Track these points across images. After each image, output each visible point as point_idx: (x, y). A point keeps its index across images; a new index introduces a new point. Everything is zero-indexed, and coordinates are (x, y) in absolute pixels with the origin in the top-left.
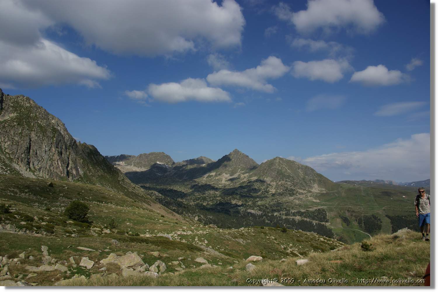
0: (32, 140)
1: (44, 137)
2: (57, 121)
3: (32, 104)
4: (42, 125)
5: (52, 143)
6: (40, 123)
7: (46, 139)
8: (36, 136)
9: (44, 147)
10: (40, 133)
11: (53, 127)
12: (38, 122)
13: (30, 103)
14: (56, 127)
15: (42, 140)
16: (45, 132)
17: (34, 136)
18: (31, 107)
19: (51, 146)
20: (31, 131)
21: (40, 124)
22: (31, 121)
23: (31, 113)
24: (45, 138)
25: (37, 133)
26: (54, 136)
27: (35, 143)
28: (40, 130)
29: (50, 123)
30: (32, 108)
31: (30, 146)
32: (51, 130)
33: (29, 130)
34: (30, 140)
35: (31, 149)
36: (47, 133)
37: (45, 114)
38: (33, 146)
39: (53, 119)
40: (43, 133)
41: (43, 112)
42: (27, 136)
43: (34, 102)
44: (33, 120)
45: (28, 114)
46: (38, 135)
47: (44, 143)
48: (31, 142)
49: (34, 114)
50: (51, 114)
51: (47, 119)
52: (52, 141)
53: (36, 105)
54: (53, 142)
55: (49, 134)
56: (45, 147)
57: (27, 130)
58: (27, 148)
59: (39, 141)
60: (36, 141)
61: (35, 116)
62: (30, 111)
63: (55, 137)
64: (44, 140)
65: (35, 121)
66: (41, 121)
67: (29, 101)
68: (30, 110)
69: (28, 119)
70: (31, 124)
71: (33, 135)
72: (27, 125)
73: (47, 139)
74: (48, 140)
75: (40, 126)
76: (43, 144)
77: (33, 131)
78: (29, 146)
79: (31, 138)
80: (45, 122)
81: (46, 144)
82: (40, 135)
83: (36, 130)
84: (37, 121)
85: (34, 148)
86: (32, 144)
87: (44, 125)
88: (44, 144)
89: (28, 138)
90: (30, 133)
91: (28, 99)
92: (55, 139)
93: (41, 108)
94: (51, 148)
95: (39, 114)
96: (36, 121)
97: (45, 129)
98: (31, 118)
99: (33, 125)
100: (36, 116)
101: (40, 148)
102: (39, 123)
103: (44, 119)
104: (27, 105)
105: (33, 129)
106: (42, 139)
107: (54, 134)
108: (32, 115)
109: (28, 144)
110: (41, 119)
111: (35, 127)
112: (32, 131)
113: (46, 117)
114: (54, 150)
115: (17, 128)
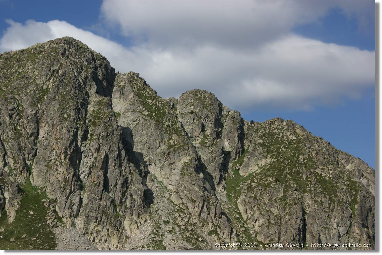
0: (308, 212)
1: (332, 203)
2: (357, 165)
3: (299, 135)
4: (325, 176)
5: (351, 217)
6: (319, 174)
7: (338, 207)
8: (316, 201)
9: (335, 226)
10: (323, 195)
11: (349, 180)
12: (317, 170)
13: (295, 132)
14: (355, 179)
15: (327, 210)
16: (334, 193)
17: (310, 203)
18: (298, 141)
19: (349, 223)
20: (304, 193)
21: (321, 175)
22: (301, 171)
23: (299, 155)
24: (334, 207)
25: (315, 196)
26: (354, 201)
27: (314, 218)
28: (323, 189)
29: (343, 173)
30: (301, 143)
31: (305, 225)
32: (345, 188)
33: (299, 191)
34: (304, 213)
35: (308, 231)
36: (338, 194)
37: (330, 152)
38: (311, 224)
39: (347, 162)
40: (329, 194)
41: (324, 150)
42: (295, 204)
43: (304, 130)
44: (306, 168)
45: (294, 156)
46: (319, 200)
47: (333, 218)
48: (306, 217)
49: (307, 156)
50: (342, 150)
51: (335, 163)
52: (351, 211)
53: (307, 136)
54: (353, 213)
55: (341, 196)
56: (338, 226)
57: (296, 190)
58: (299, 229)
59: (323, 213)
60: (315, 215)
61: (310, 160)
62: (297, 151)
63: (357, 203)
64: (332, 211)
65: (310, 170)
66: (322, 169)
67: (294, 128)
68: (296, 149)
69: (294, 166)
70: (302, 177)
71: (308, 200)
72: (294, 180)
73: (339, 208)
74: (342, 209)
75: (321, 180)
76: (332, 220)
77: (307, 191)
78: (301, 225)
79: (304, 207)
80: (331, 170)
81: (337, 220)
82: (324, 200)
83: (313, 189)
84: (314, 169)
85: (312, 229)
86: (309, 221)
87: (330, 178)
88: (335, 220)
89: (297, 209)
90: (302, 197)
91: (291, 125)
92: (356, 207)
93: (319, 140)
94: (350, 227)
95: (317, 154)
96: (312, 170)
97: (333, 187)
98: (300, 164)
99: (307, 178)
100: (310, 158)
101: (327, 228)
102: (317, 173)
103: (329, 163)
104: (290, 138)
105: (308, 189)
106: (329, 208)
107: (354, 195)
108: (301, 157)
109: (299, 220)
110: (321, 164)
111: (311, 184)
112: (305, 191)
113: (332, 158)
114: (357, 231)
115: (275, 189)
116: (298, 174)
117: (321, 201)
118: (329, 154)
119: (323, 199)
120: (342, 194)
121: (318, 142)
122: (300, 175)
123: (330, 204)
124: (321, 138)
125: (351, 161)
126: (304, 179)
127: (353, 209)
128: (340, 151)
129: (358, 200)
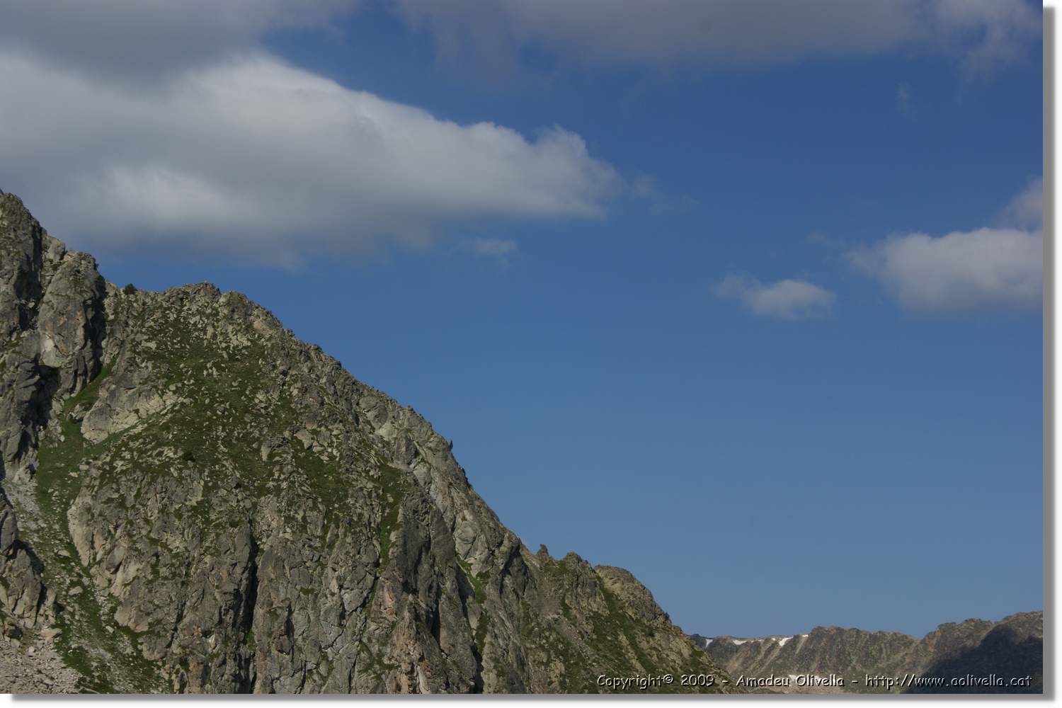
0: (266, 548)
1: (333, 525)
2: (406, 425)
3: (261, 336)
4: (321, 453)
5: (377, 564)
6: (306, 446)
7: (345, 535)
8: (289, 519)
9: (334, 586)
10: (310, 502)
11: (382, 467)
12: (299, 436)
13: (249, 328)
14: (398, 465)
15: (318, 545)
16: (339, 499)
17: (274, 524)
18: (257, 351)
19: (370, 578)
20: (259, 497)
21: (310, 447)
22: (257, 434)
23: (255, 390)
24: (337, 536)
25: (290, 504)
26: (390, 521)
27: (279, 564)
28: (311, 486)
29: (366, 444)
30: (265, 358)
31: (253, 582)
32: (370, 485)
33: (246, 488)
34: (255, 550)
35: (260, 598)
36: (350, 501)
37: (339, 387)
38: (271, 581)
39: (381, 417)
40: (328, 503)
41: (323, 380)
42: (234, 525)
43: (274, 323)
44: (271, 426)
45: (242, 393)
46: (299, 517)
47: (330, 565)
48: (259, 560)
49: (276, 395)
50: (370, 386)
51: (350, 417)
52: (378, 547)
53: (282, 340)
54: (384, 554)
55: (359, 507)
56: (341, 587)
57: (238, 486)
58: (237, 594)
59: (307, 552)
60: (284, 556)
61: (282, 406)
62: (251, 378)
63: (395, 527)
64: (331, 546)
65: (281, 433)
66: (314, 432)
67: (247, 315)
68: (248, 373)
69: (240, 421)
70: (258, 450)
71: (269, 516)
72: (235, 458)
73: (349, 540)
74: (356, 542)
75: (308, 462)
76: (329, 571)
77: (269, 491)
78: (244, 582)
79: (256, 534)
80: (336, 436)
81: (341, 571)
82: (312, 515)
83: (284, 485)
84: (293, 432)
85: (273, 595)
86: (266, 572)
87: (332, 458)
88: (334, 570)
89: (236, 539)
90: (255, 505)
91: (240, 307)
92: (393, 537)
93: (313, 354)
94: (372, 589)
95: (304, 391)
96: (287, 434)
97: (338, 481)
98: (258, 415)
99: (271, 456)
100: (286, 401)
101: (312, 593)
102: (300, 443)
103: (333, 417)
104: (234, 342)
105: (271, 484)
106: (323, 538)
107: (392, 506)
108: (260, 396)
109: (238, 570)
110: (313, 418)
111: (281, 471)
112: (262, 491)
113: (342, 405)
114: (389, 602)
115: (180, 480)
116: (249, 444)
117: (304, 518)
118: (335, 392)
119: (309, 513)
120: (361, 501)
121: (308, 358)
122: (254, 446)
123: (325, 528)
124: (318, 349)
125: (390, 415)
126: (265, 458)
127: (385, 543)
128: (364, 387)
129: (400, 518)
